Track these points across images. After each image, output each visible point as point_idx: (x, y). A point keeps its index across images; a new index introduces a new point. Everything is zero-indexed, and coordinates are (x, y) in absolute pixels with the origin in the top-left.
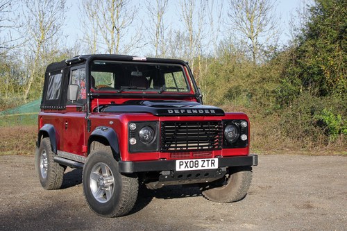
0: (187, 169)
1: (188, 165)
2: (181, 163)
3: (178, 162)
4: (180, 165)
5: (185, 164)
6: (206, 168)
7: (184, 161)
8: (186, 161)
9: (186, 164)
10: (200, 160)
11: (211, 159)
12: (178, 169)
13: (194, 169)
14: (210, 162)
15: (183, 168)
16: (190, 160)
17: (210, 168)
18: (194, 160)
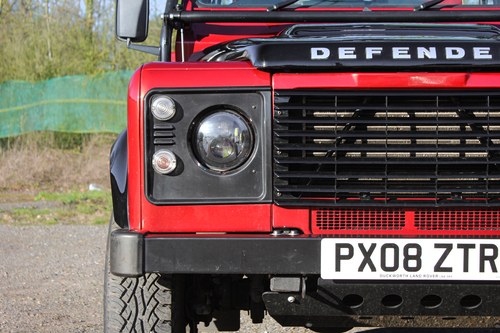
0: (367, 274)
1: (376, 257)
2: (345, 252)
3: (328, 246)
4: (339, 258)
5: (359, 257)
6: (458, 274)
7: (354, 242)
8: (367, 243)
9: (367, 254)
10: (427, 245)
11: (478, 242)
12: (328, 272)
13: (401, 274)
14: (474, 254)
15: (350, 271)
16: (380, 242)
17: (474, 274)
18: (401, 243)
